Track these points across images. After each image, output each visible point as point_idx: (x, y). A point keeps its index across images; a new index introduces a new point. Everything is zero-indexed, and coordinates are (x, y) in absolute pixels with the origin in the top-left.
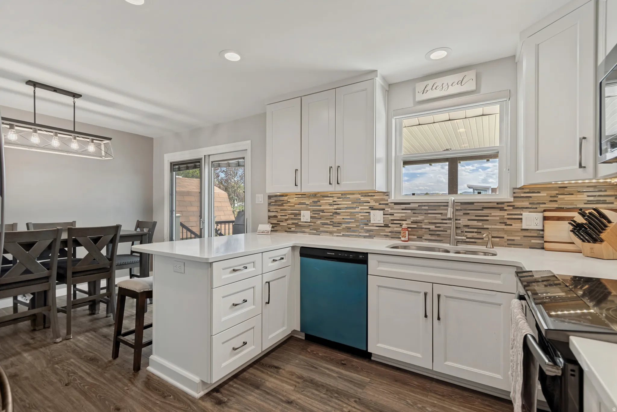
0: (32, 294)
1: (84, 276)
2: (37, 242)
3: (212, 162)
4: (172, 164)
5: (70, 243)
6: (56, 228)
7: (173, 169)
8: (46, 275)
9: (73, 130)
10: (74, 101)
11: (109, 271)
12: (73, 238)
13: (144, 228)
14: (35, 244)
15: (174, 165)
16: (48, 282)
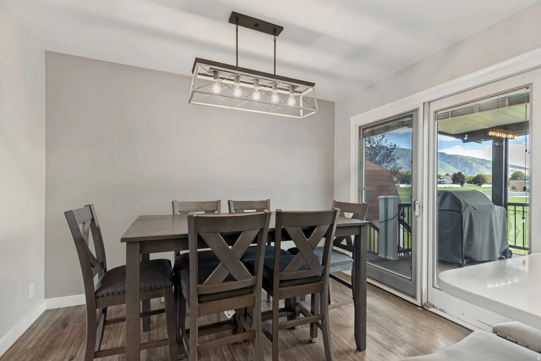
0: (235, 310)
1: (292, 286)
2: (241, 232)
3: (436, 112)
4: (362, 128)
5: (278, 235)
6: (264, 211)
7: (363, 134)
8: (251, 285)
9: (274, 74)
10: (275, 38)
11: (320, 280)
12: (282, 227)
13: (344, 212)
14: (240, 235)
15: (364, 129)
16: (252, 293)
